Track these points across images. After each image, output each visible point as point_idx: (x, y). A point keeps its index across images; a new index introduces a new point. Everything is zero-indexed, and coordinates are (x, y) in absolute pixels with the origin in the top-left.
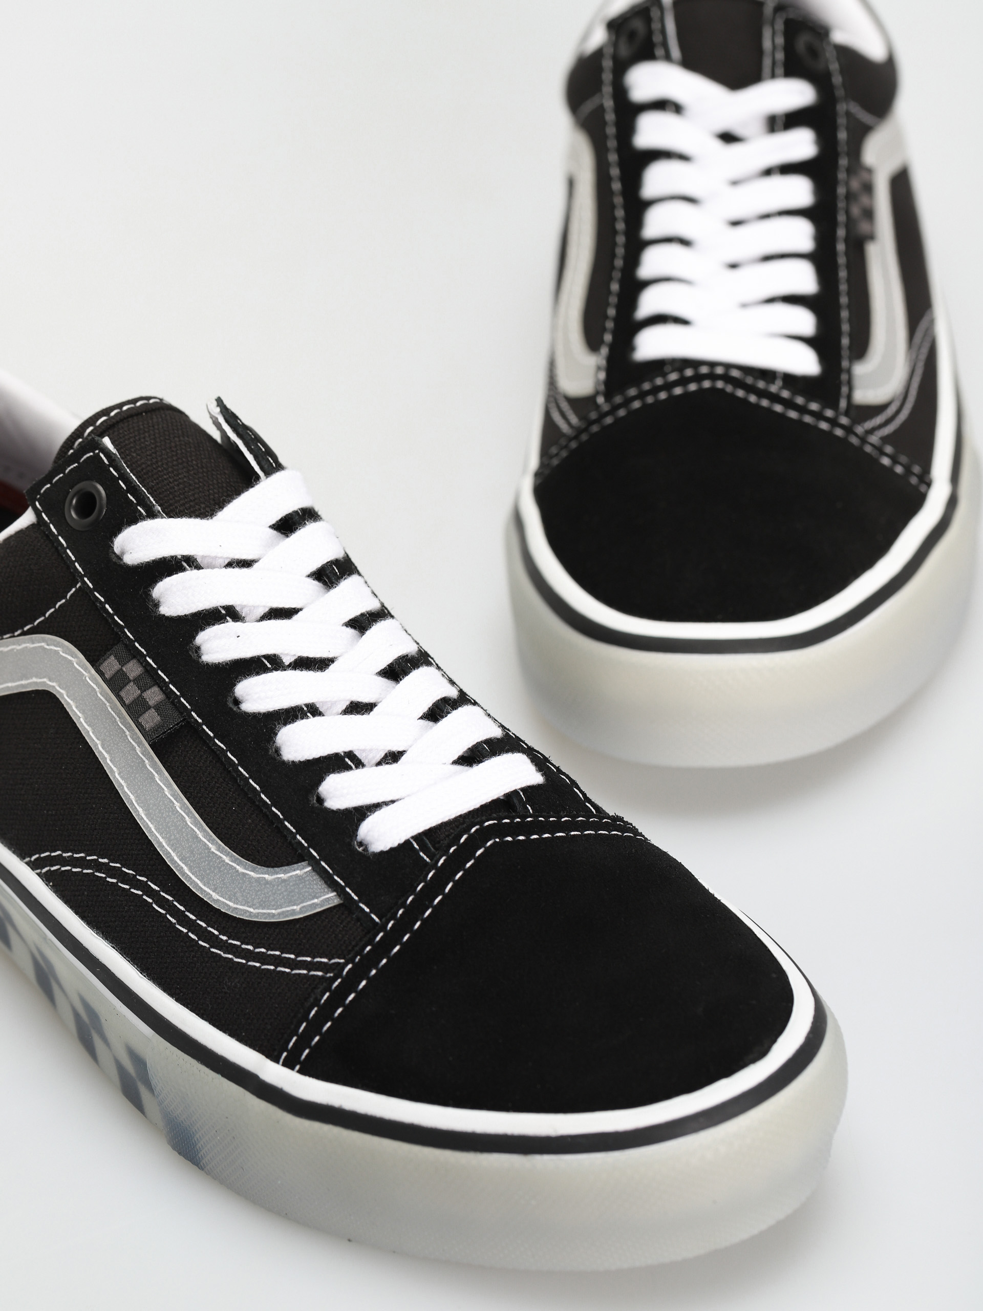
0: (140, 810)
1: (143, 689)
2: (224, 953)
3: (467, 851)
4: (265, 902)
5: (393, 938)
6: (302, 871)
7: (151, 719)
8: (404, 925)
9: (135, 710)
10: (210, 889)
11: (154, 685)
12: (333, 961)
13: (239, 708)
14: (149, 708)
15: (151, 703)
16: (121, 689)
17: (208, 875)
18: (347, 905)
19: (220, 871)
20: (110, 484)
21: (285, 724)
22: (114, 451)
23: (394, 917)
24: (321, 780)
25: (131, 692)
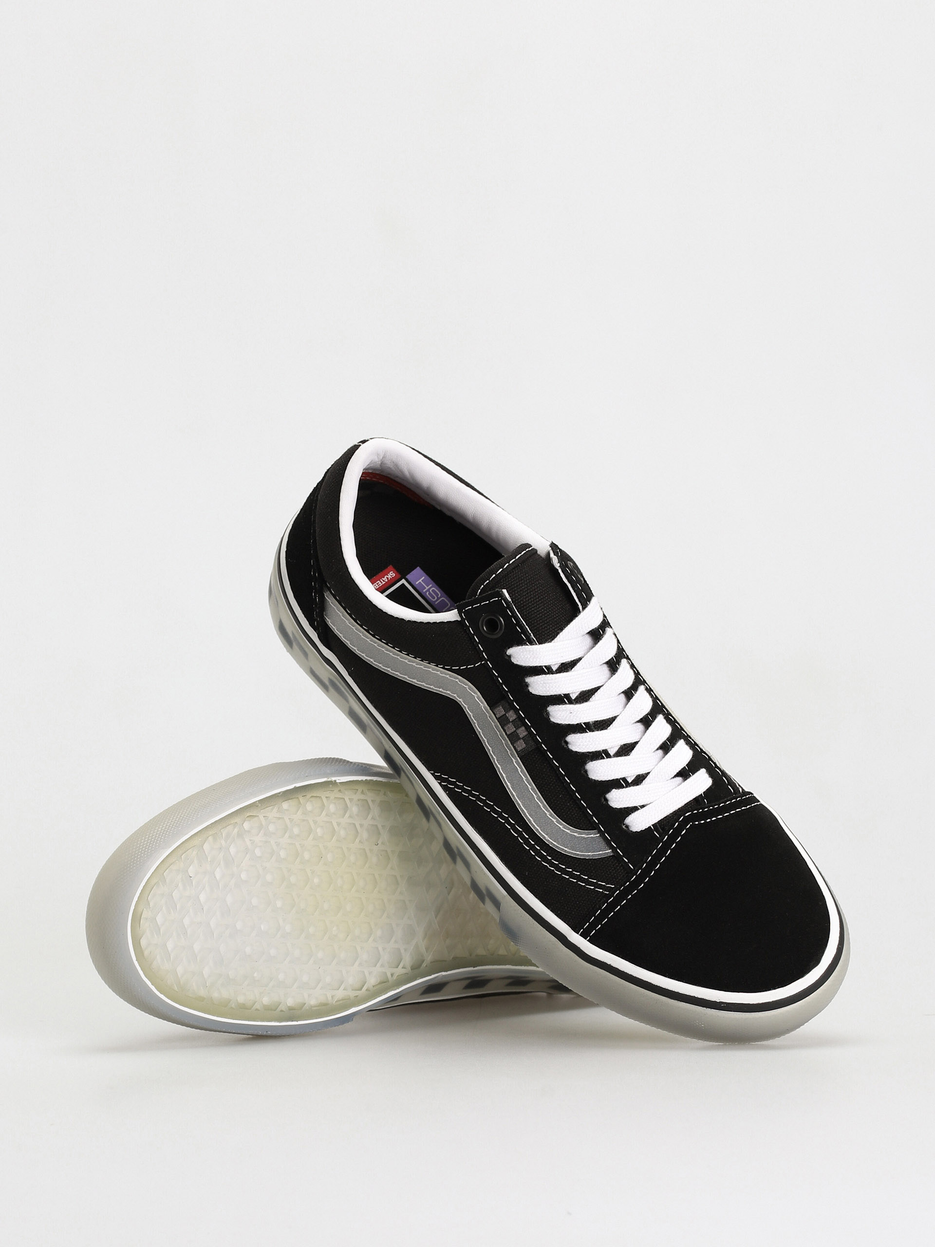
0: (509, 784)
1: (517, 727)
2: (550, 866)
3: (677, 832)
4: (573, 847)
5: (640, 880)
6: (593, 835)
7: (521, 745)
8: (646, 873)
9: (513, 738)
10: (545, 833)
11: (522, 726)
12: (608, 885)
13: (568, 747)
14: (520, 739)
15: (521, 736)
16: (505, 725)
17: (544, 826)
18: (616, 857)
19: (550, 826)
20: (507, 618)
21: (592, 761)
22: (510, 600)
23: (640, 868)
24: (609, 791)
25: (511, 728)
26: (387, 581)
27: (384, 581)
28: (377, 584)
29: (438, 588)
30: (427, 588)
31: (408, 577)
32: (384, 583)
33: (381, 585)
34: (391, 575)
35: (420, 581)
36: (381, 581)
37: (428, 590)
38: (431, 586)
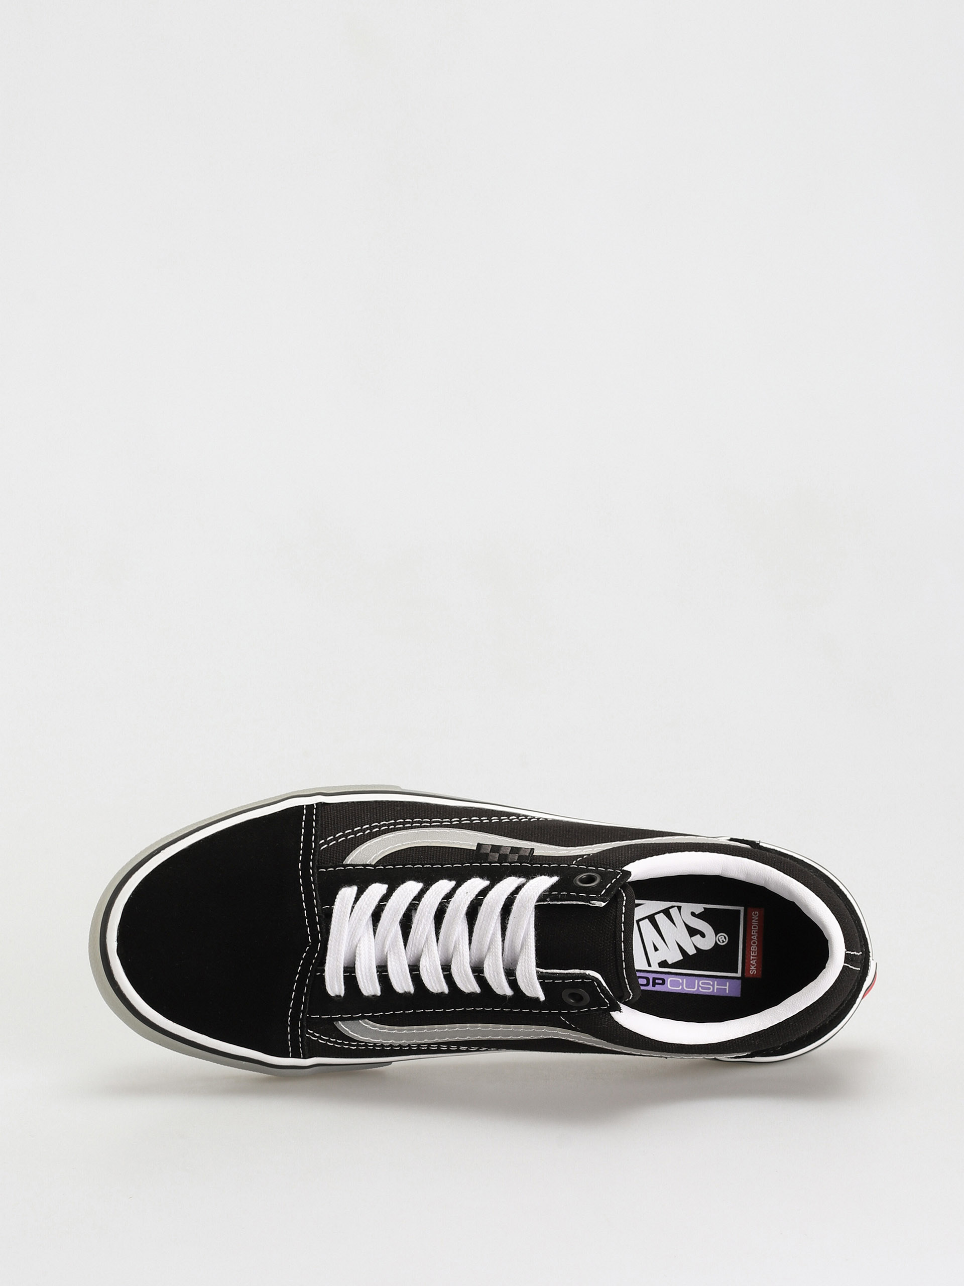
6: (372, 860)
26: (751, 962)
27: (753, 959)
28: (755, 951)
29: (707, 994)
30: (716, 987)
31: (739, 982)
32: (751, 958)
33: (752, 954)
34: (753, 970)
35: (727, 988)
36: (755, 956)
37: (713, 986)
38: (715, 991)
